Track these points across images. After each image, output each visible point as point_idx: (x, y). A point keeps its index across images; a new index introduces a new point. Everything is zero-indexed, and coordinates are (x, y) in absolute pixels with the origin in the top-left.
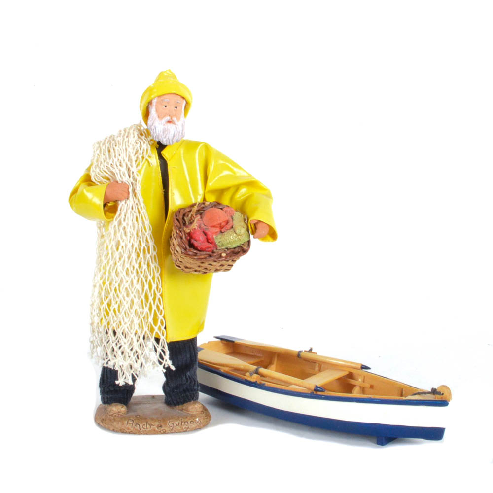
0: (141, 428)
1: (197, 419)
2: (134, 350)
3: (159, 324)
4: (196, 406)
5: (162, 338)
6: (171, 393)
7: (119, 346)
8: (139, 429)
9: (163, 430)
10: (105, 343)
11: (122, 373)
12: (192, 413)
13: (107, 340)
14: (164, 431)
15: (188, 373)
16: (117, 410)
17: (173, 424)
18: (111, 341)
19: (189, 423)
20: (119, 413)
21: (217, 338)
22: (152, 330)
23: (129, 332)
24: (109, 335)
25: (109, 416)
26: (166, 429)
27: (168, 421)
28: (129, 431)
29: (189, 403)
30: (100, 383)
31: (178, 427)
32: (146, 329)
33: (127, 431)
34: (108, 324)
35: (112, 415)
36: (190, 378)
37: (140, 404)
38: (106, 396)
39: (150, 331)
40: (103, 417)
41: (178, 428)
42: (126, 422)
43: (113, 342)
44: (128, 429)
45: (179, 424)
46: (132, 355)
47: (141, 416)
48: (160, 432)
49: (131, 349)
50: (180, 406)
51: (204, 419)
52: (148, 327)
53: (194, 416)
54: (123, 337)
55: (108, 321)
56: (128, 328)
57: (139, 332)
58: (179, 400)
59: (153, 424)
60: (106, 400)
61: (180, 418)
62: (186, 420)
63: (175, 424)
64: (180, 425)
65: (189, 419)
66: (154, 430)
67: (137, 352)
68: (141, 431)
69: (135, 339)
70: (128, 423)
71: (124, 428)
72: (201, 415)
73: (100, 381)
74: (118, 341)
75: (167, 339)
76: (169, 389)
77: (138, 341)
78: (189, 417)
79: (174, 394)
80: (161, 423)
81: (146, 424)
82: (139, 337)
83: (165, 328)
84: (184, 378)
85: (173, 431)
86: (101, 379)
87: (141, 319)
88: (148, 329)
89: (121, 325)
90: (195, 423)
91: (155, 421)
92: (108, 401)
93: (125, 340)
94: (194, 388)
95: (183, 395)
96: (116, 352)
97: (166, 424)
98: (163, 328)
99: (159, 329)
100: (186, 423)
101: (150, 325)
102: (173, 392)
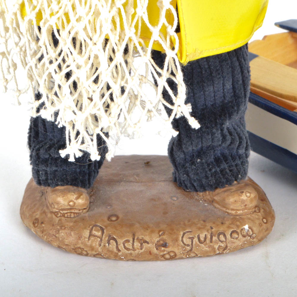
0: (121, 247)
1: (246, 227)
2: (102, 84)
3: (163, 20)
4: (244, 197)
5: (170, 55)
6: (187, 165)
7: (65, 71)
8: (115, 250)
9: (169, 253)
10: (32, 62)
11: (75, 132)
12: (233, 212)
13: (39, 56)
14: (172, 254)
15: (227, 124)
16: (66, 203)
17: (192, 239)
18: (45, 60)
19: (228, 236)
20: (71, 209)
21: (281, 26)
22: (145, 34)
23: (88, 40)
24: (41, 43)
25: (49, 215)
26: (176, 250)
27: (182, 233)
28: (94, 253)
29: (227, 187)
30: (30, 138)
31: (203, 245)
32: (130, 33)
33: (90, 252)
34: (39, 16)
35: (56, 214)
36: (231, 134)
37: (119, 181)
38: (42, 167)
39: (142, 37)
40: (38, 215)
41: (204, 248)
42: (87, 233)
43: (51, 62)
44: (92, 249)
45: (205, 238)
46: (96, 97)
47: (121, 216)
48: (163, 256)
49: (96, 81)
50: (207, 193)
51: (260, 225)
52: (136, 27)
53: (237, 220)
54: (75, 52)
55: (37, 10)
56: (85, 29)
57: (114, 39)
58: (204, 181)
59: (147, 239)
60: (43, 178)
61: (209, 225)
62: (221, 229)
63: (196, 240)
64: (208, 241)
65: (229, 227)
66: (150, 253)
67: (109, 88)
68: (120, 254)
69: (103, 58)
70: (91, 235)
71: (82, 246)
72: (255, 216)
73: (30, 132)
74: (64, 60)
75: (181, 58)
76: (182, 156)
77: (111, 59)
78: (227, 223)
79: (194, 167)
80: (165, 237)
81: (131, 240)
82: (114, 51)
83: (178, 30)
84: (218, 135)
85: (193, 255)
86: (31, 129)
87: (119, 9)
88: (136, 33)
89: (68, 21)
90: (240, 236)
91: (152, 232)
92: (47, 179)
93: (81, 60)
94: (237, 152)
95: (213, 170)
96: (60, 87)
97: (177, 240)
98: (171, 30)
99: (164, 32)
100: (222, 238)
101: (140, 25)
102: (193, 163)
